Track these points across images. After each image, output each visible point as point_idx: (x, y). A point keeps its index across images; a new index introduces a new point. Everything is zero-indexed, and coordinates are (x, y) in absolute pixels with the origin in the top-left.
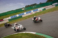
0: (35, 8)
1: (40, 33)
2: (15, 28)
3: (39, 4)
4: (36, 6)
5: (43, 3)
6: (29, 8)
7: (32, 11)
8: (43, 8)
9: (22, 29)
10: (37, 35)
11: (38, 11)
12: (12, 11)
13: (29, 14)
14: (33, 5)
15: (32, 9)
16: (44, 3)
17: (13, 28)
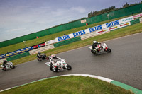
0: (111, 18)
1: (123, 82)
2: (51, 64)
3: (121, 9)
4: (113, 13)
5: (132, 6)
6: (96, 18)
7: (104, 26)
8: (132, 18)
9: (64, 68)
10: (116, 86)
11: (119, 27)
12: (61, 25)
13: (97, 33)
14: (107, 11)
15: (103, 20)
16: (136, 5)
17: (48, 64)
